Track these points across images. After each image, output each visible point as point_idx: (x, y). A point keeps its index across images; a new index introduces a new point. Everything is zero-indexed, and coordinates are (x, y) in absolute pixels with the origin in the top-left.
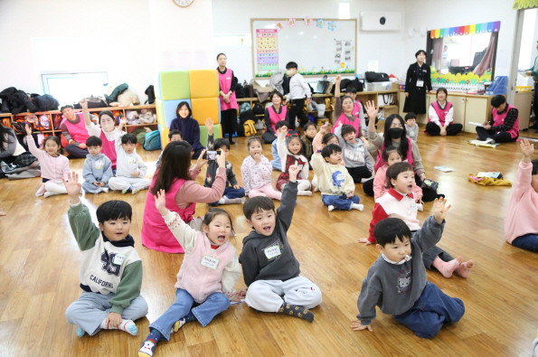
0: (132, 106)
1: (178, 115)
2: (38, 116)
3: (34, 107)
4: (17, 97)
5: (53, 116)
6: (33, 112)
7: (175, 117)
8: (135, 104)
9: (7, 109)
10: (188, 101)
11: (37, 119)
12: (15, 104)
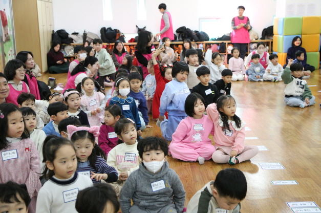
0: (254, 40)
1: (293, 44)
2: (198, 44)
3: (197, 38)
4: (188, 32)
5: (206, 44)
6: (196, 41)
7: (290, 46)
8: (256, 39)
9: (181, 39)
10: (300, 36)
11: (197, 46)
12: (186, 36)
